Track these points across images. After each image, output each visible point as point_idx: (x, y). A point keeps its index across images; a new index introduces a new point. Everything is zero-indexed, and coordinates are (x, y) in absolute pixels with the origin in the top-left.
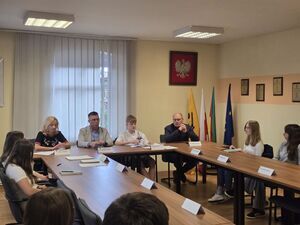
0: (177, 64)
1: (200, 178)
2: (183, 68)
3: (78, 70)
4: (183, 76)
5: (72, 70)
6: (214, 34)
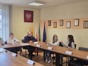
0: (27, 15)
1: (36, 54)
2: (29, 16)
4: (28, 19)
6: (42, 4)
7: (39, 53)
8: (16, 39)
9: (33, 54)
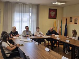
0: (51, 12)
3: (22, 13)
4: (52, 16)
5: (21, 13)
7: (60, 46)
8: (41, 32)
9: (55, 45)
